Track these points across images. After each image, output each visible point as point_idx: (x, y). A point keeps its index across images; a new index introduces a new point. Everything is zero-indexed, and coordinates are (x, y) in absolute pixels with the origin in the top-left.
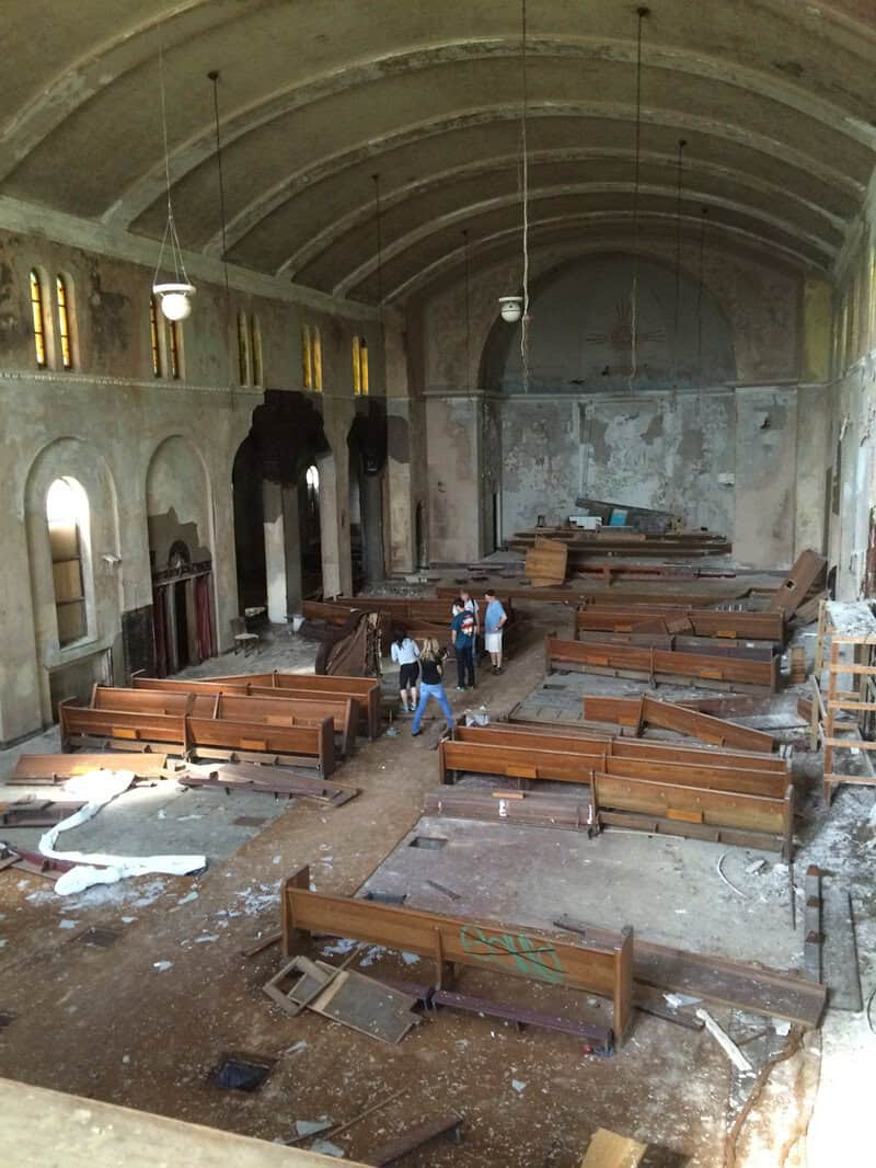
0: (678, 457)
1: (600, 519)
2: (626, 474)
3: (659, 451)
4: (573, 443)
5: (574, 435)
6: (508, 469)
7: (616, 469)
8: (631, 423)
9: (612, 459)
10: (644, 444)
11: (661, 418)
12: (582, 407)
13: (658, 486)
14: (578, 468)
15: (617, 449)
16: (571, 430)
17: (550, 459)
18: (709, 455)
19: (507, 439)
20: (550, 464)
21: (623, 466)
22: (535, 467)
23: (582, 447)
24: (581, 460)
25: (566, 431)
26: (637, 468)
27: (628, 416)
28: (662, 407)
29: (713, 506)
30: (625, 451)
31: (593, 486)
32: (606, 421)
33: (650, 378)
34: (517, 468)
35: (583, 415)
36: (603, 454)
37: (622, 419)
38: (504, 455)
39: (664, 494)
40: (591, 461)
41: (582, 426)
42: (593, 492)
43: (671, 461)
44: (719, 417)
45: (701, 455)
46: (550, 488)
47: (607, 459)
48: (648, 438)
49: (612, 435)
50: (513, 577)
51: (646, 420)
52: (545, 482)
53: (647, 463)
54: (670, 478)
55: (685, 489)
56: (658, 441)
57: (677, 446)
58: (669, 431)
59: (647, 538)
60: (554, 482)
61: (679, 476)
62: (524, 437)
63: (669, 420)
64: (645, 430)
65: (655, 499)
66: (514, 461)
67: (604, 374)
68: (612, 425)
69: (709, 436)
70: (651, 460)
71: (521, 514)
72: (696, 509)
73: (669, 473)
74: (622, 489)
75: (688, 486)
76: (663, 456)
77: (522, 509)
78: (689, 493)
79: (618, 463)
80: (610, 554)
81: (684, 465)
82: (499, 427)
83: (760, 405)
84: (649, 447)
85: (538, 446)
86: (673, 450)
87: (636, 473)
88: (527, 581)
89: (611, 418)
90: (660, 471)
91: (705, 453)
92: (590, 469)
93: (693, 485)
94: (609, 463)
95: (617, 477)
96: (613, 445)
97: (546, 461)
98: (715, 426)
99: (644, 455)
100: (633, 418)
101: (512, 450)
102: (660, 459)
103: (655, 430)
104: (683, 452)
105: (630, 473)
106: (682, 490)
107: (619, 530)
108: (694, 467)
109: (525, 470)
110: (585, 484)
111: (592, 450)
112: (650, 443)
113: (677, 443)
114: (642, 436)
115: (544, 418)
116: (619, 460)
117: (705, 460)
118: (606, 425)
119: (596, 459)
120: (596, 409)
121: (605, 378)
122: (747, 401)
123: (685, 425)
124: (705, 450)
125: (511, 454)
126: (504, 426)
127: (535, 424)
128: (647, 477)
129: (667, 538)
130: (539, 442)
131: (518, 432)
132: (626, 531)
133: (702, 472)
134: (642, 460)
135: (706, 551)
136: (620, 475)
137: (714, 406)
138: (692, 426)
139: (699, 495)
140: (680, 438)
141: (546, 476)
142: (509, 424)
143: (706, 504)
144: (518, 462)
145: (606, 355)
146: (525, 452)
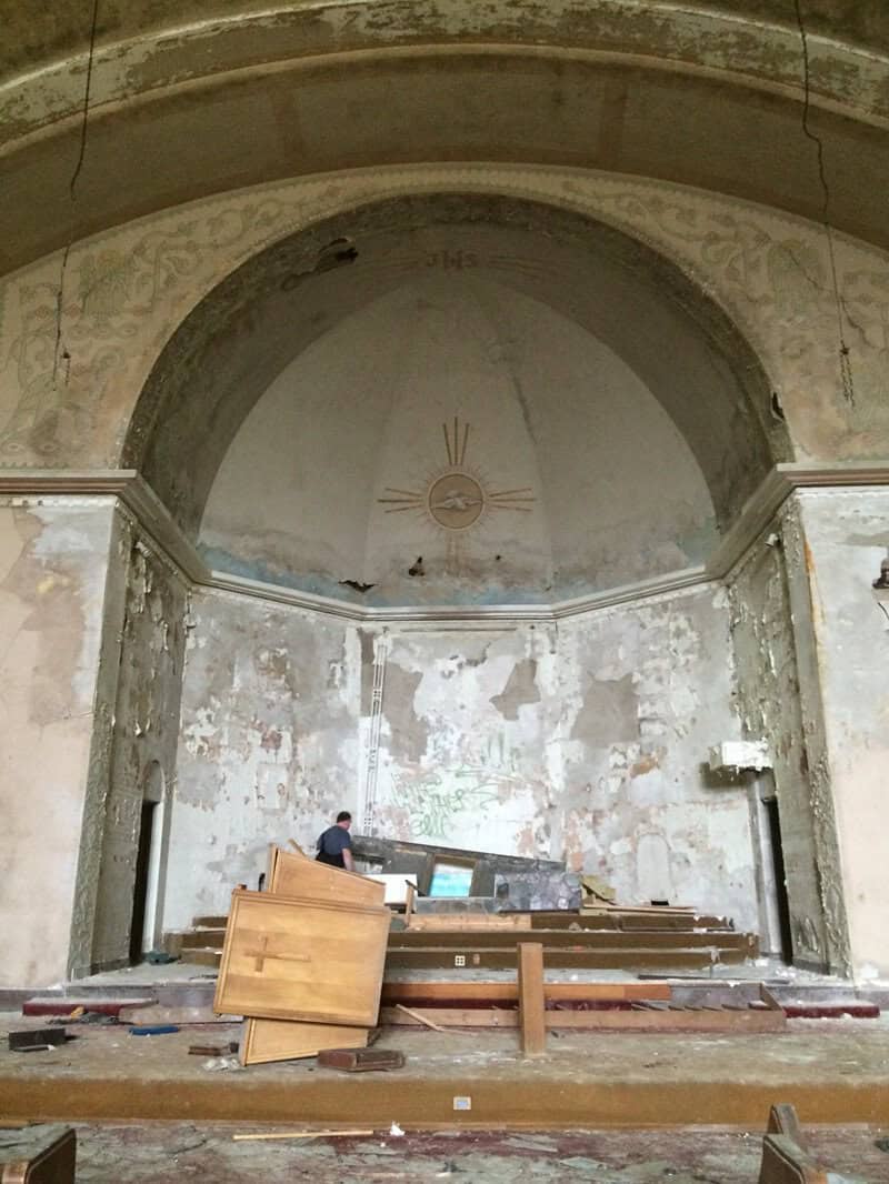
0: (576, 743)
1: (413, 879)
2: (461, 784)
3: (533, 734)
4: (345, 710)
5: (349, 694)
6: (191, 747)
7: (440, 771)
8: (470, 674)
9: (430, 751)
10: (499, 719)
11: (533, 664)
12: (367, 640)
13: (535, 809)
14: (354, 771)
15: (444, 729)
16: (343, 682)
17: (294, 741)
18: (657, 729)
19: (194, 678)
20: (294, 753)
21: (455, 767)
22: (259, 754)
23: (365, 723)
24: (364, 751)
25: (330, 684)
26: (487, 770)
27: (462, 659)
28: (534, 643)
29: (681, 847)
30: (457, 735)
31: (390, 811)
32: (417, 668)
33: (508, 584)
34: (216, 748)
35: (367, 655)
36: (410, 739)
37: (452, 665)
38: (185, 711)
39: (547, 829)
40: (384, 753)
41: (368, 678)
42: (389, 824)
43: (560, 753)
44: (673, 643)
45: (634, 731)
46: (291, 807)
47: (421, 749)
48: (507, 702)
49: (428, 701)
50: (172, 1029)
51: (501, 668)
52: (281, 790)
53: (507, 757)
54: (557, 794)
55: (598, 815)
56: (527, 711)
57: (571, 722)
58: (551, 692)
59: (535, 924)
60: (304, 793)
61: (580, 785)
62: (237, 681)
63: (547, 667)
64: (500, 689)
65: (527, 838)
66: (209, 731)
67: (413, 572)
68: (431, 677)
69: (650, 687)
70: (515, 752)
71: (215, 867)
72: (632, 856)
73: (557, 782)
74: (454, 818)
75: (603, 805)
76: (540, 744)
77: (218, 854)
78: (612, 821)
79: (445, 760)
80: (460, 960)
81: (593, 759)
82: (177, 636)
83: (860, 530)
84: (509, 724)
85: (271, 705)
86: (562, 731)
87: (483, 783)
88: (225, 1038)
89: (430, 661)
90: (537, 777)
91: (645, 727)
92: (381, 769)
93: (618, 802)
94: (423, 758)
95: (442, 790)
96: (432, 719)
97: (287, 737)
98: (665, 664)
99: (501, 743)
100: (473, 663)
101: (205, 704)
102: (537, 749)
103: (520, 690)
104: (590, 733)
105: (471, 782)
106: (589, 818)
107: (459, 906)
108: (620, 760)
109: (233, 756)
110: (370, 806)
111: (386, 729)
112: (511, 716)
113: (572, 714)
114: (494, 700)
115: (286, 645)
116: (447, 753)
117: (646, 740)
118: (418, 677)
119: (396, 748)
120: (397, 642)
121: (415, 582)
122: (827, 521)
123: (589, 673)
124: (643, 720)
125: (202, 714)
126: (190, 643)
127: (264, 656)
128: (506, 790)
129: (585, 922)
130: (273, 696)
131: (222, 668)
132: (477, 907)
133: (640, 770)
134: (495, 751)
135: (714, 951)
136: (448, 785)
137: (658, 622)
138: (606, 674)
139: (638, 822)
140: (578, 703)
141: (284, 778)
142: (202, 642)
143: (659, 843)
144: (220, 734)
145: (416, 536)
146: (235, 712)
